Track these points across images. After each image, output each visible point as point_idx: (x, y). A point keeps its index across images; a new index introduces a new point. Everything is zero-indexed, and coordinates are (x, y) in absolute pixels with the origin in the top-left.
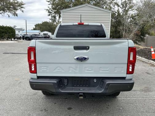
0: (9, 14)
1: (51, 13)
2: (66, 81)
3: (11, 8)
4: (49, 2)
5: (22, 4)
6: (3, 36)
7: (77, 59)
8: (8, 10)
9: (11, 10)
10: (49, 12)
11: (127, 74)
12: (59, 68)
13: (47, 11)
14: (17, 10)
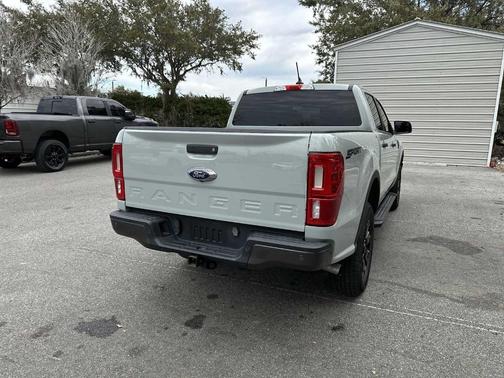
0: (223, 65)
1: (324, 55)
2: (176, 224)
3: (229, 50)
4: (315, 24)
5: (254, 38)
6: (203, 123)
7: (191, 174)
8: (222, 56)
9: (229, 56)
10: (320, 53)
11: (306, 224)
12: (160, 193)
13: (316, 51)
14: (240, 53)
